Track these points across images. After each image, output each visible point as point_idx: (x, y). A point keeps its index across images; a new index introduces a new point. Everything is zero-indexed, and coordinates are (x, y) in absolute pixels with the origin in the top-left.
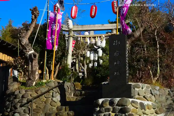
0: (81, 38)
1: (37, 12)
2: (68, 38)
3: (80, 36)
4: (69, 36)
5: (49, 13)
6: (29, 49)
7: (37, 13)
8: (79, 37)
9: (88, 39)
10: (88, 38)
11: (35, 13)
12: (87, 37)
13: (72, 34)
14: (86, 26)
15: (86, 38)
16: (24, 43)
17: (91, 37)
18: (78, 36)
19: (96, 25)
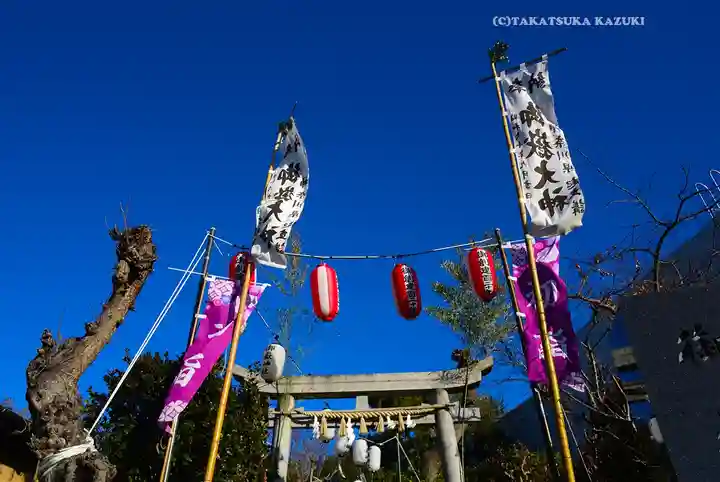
0: (324, 420)
1: (145, 247)
2: (275, 419)
3: (319, 413)
4: (279, 415)
5: (208, 283)
6: (64, 435)
7: (145, 255)
8: (316, 419)
9: (350, 424)
10: (349, 420)
11: (134, 250)
12: (346, 420)
13: (290, 405)
14: (342, 378)
15: (343, 420)
16: (48, 399)
17: (360, 418)
18: (311, 413)
19: (379, 375)
